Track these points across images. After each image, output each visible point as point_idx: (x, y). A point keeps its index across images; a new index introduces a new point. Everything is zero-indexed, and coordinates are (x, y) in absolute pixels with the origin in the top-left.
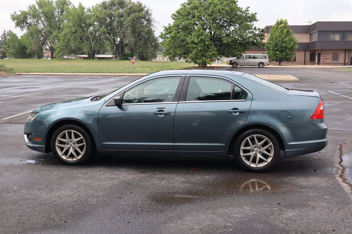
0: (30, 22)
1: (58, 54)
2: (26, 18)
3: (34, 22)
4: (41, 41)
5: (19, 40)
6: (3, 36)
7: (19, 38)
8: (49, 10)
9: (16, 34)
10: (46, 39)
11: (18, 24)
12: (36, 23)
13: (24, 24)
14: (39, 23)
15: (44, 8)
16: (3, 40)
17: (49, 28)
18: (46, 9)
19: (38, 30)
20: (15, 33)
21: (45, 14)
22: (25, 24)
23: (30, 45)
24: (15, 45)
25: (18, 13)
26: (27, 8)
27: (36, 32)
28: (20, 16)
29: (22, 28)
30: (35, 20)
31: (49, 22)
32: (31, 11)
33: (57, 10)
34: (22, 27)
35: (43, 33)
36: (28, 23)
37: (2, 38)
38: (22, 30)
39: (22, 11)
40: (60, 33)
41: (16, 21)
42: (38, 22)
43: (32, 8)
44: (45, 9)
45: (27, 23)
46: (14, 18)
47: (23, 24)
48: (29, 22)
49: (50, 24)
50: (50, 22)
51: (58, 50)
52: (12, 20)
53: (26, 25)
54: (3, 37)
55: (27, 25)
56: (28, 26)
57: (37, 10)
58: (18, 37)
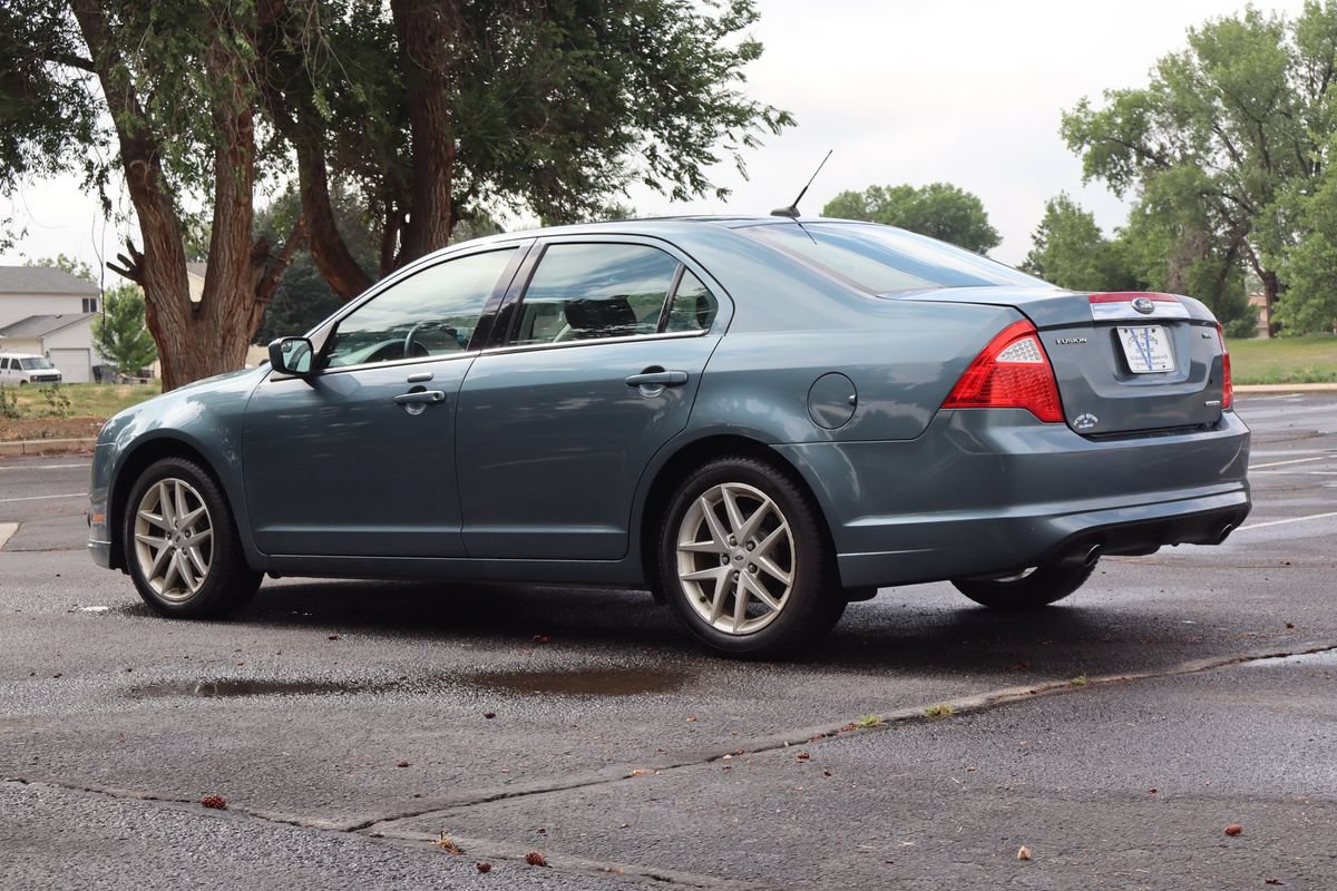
0: (1163, 147)
1: (1297, 308)
2: (1139, 126)
3: (1183, 147)
4: (1217, 241)
5: (1107, 247)
6: (1046, 231)
7: (1109, 235)
8: (1253, 74)
9: (1091, 215)
10: (1239, 231)
11: (1096, 165)
12: (1190, 152)
13: (1127, 157)
14: (1208, 150)
15: (1226, 66)
16: (1042, 251)
17: (1256, 172)
18: (1238, 70)
19: (1197, 183)
20: (1085, 211)
21: (1235, 97)
22: (1134, 159)
23: (1156, 268)
24: (1081, 270)
25: (1100, 105)
26: (1150, 75)
27: (1185, 194)
28: (1110, 117)
29: (1118, 179)
30: (1187, 134)
31: (1257, 137)
32: (1167, 90)
33: (1303, 71)
34: (1118, 174)
35: (1226, 202)
36: (1149, 153)
37: (1039, 243)
38: (1118, 193)
39: (1119, 94)
40: (1312, 191)
41: (1087, 149)
42: (1201, 142)
43: (1173, 69)
44: (1232, 70)
45: (1144, 152)
46: (1076, 132)
47: (1122, 162)
48: (1154, 147)
49: (1262, 149)
50: (1262, 136)
51: (1300, 286)
52: (1066, 141)
53: (1139, 163)
54: (1044, 239)
55: (1148, 161)
56: (1148, 170)
57: (1190, 77)
58: (1098, 230)
